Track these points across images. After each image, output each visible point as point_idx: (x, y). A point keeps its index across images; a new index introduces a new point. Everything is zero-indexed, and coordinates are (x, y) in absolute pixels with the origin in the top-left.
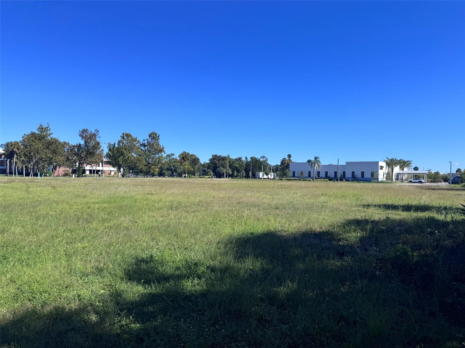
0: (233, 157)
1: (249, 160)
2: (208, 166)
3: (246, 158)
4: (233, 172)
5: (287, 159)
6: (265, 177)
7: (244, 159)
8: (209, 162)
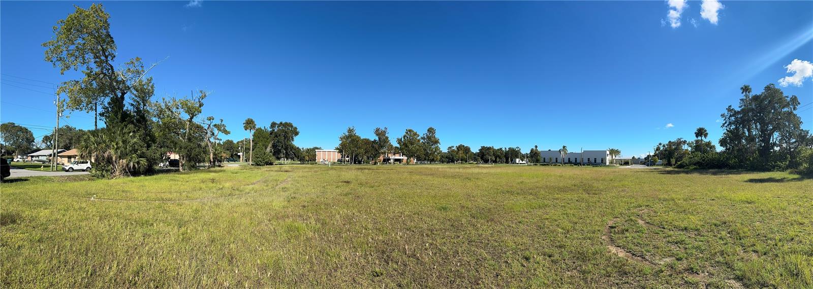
0: (496, 148)
1: (507, 149)
2: (477, 154)
3: (506, 148)
4: (496, 159)
5: (535, 149)
6: (521, 162)
7: (504, 149)
8: (479, 151)
